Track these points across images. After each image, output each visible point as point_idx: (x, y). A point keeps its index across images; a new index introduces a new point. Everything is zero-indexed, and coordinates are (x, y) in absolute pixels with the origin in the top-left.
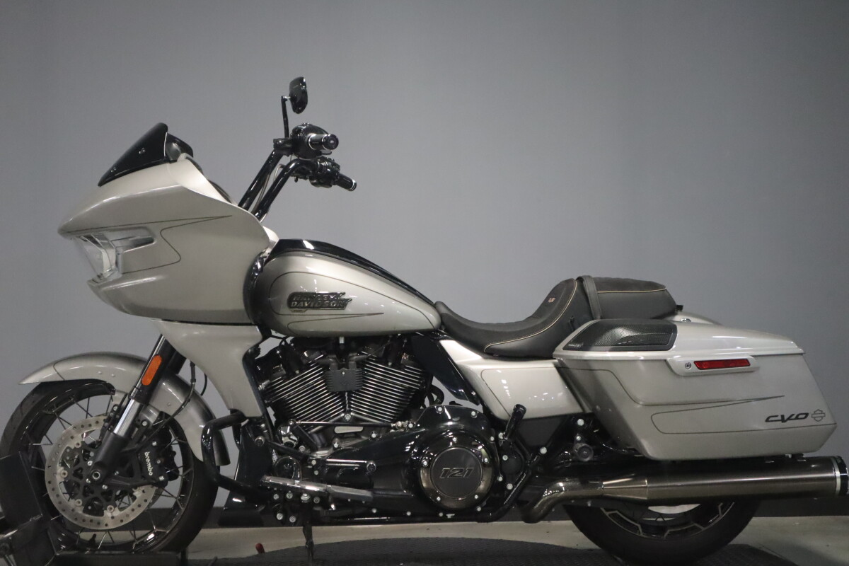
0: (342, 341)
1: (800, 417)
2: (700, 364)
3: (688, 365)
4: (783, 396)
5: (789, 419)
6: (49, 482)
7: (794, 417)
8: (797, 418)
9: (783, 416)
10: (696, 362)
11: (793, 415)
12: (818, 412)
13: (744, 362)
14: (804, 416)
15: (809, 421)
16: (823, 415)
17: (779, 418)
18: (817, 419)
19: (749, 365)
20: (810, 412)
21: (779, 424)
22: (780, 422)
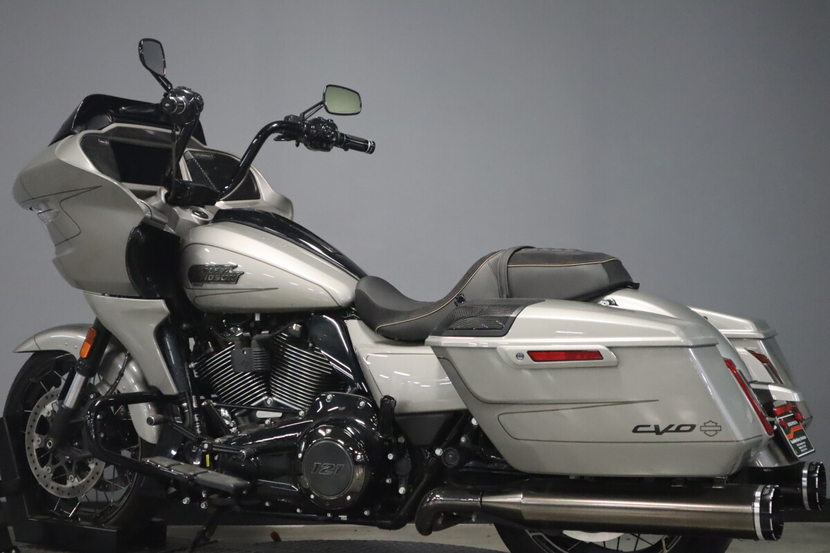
0: (257, 318)
1: (682, 429)
2: (536, 355)
3: (519, 355)
4: (658, 400)
5: (666, 430)
6: (29, 448)
7: (673, 429)
8: (678, 430)
9: (657, 427)
10: (529, 352)
11: (671, 426)
12: (711, 424)
13: (595, 355)
14: (688, 428)
15: (697, 434)
16: (718, 428)
17: (652, 428)
18: (708, 433)
19: (602, 358)
20: (699, 423)
21: (653, 437)
22: (655, 434)
